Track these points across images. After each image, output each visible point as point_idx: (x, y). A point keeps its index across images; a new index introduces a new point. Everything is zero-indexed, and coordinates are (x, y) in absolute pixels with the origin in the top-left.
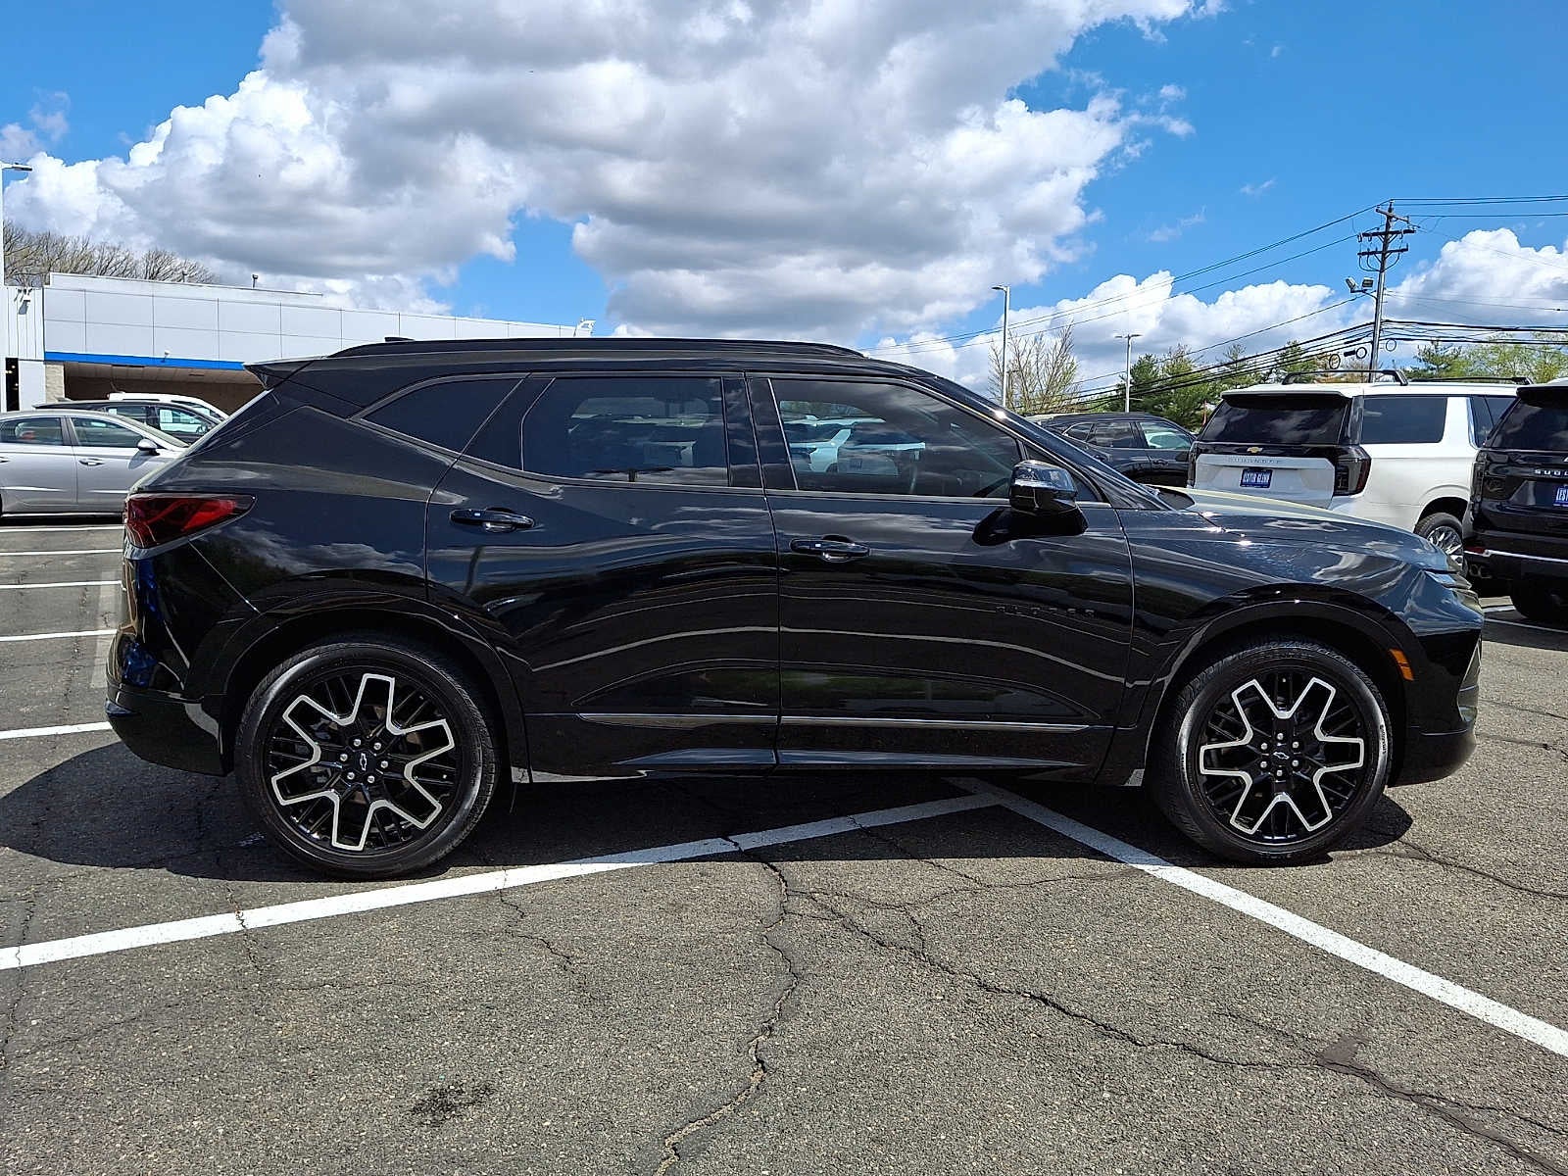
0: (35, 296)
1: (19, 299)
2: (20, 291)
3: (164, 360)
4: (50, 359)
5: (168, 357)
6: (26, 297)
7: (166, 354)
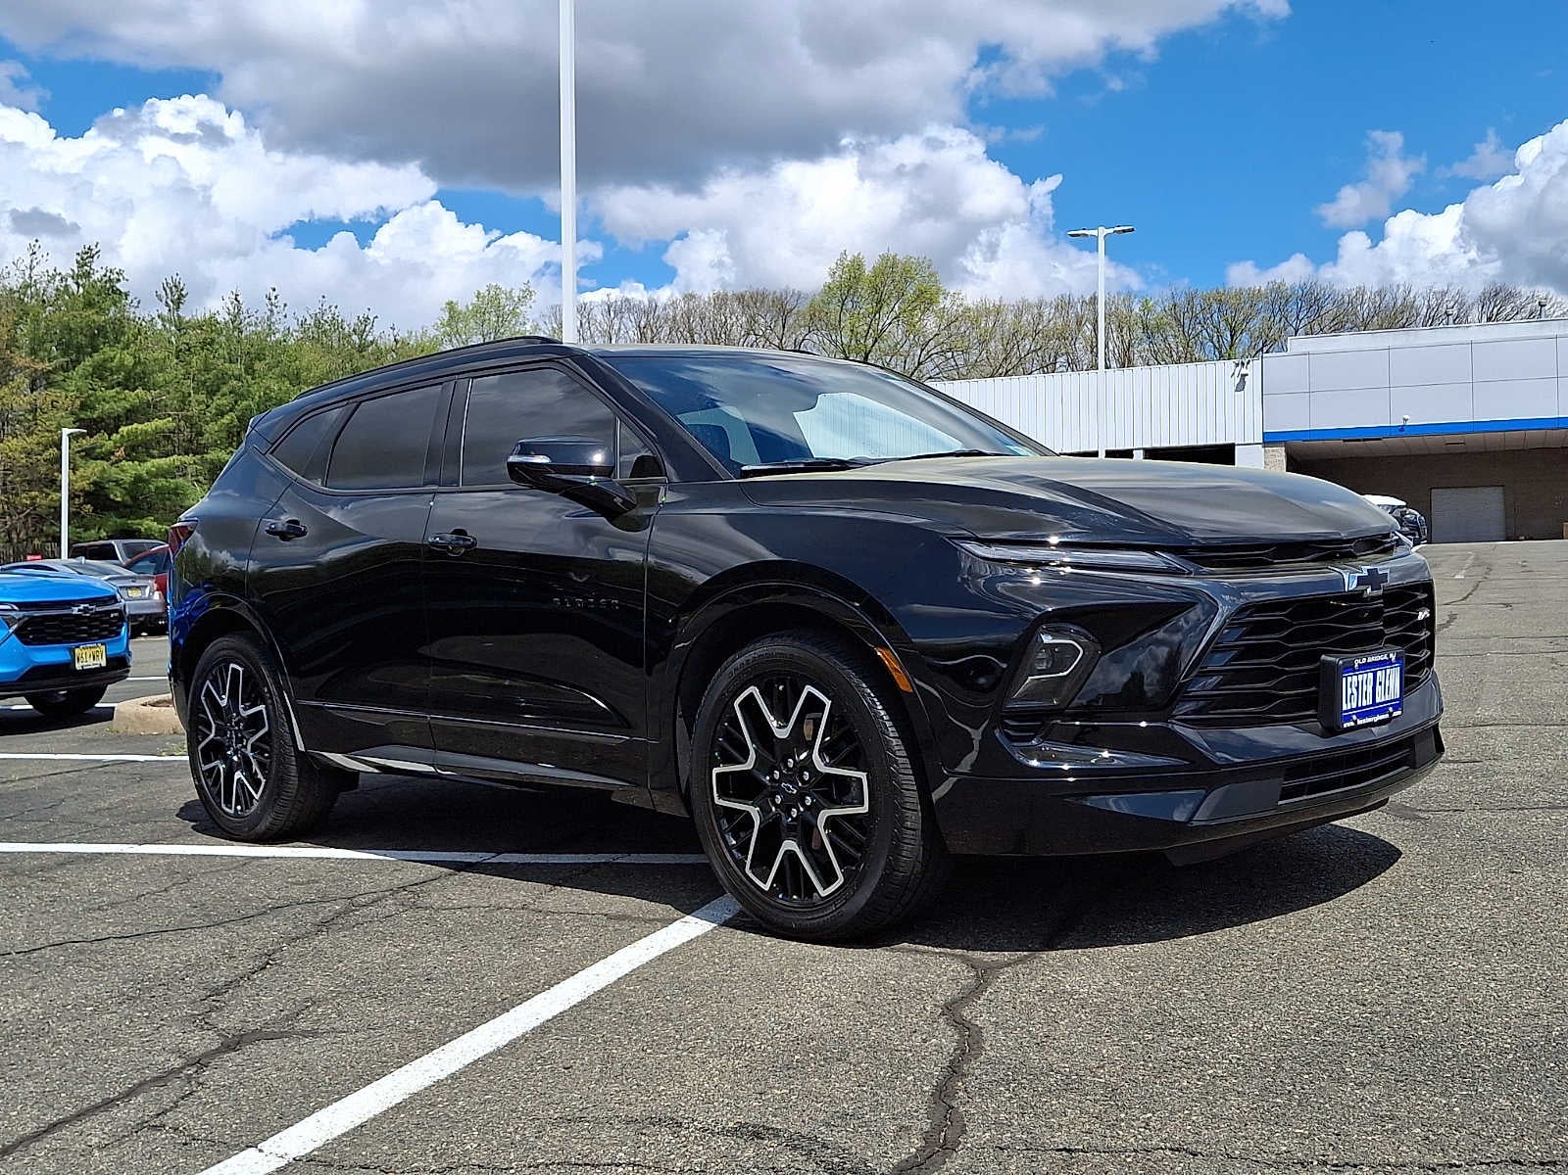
0: (1253, 369)
1: (1236, 374)
2: (1237, 365)
3: (1402, 428)
4: (1270, 440)
5: (1408, 423)
6: (1244, 371)
7: (1406, 420)
